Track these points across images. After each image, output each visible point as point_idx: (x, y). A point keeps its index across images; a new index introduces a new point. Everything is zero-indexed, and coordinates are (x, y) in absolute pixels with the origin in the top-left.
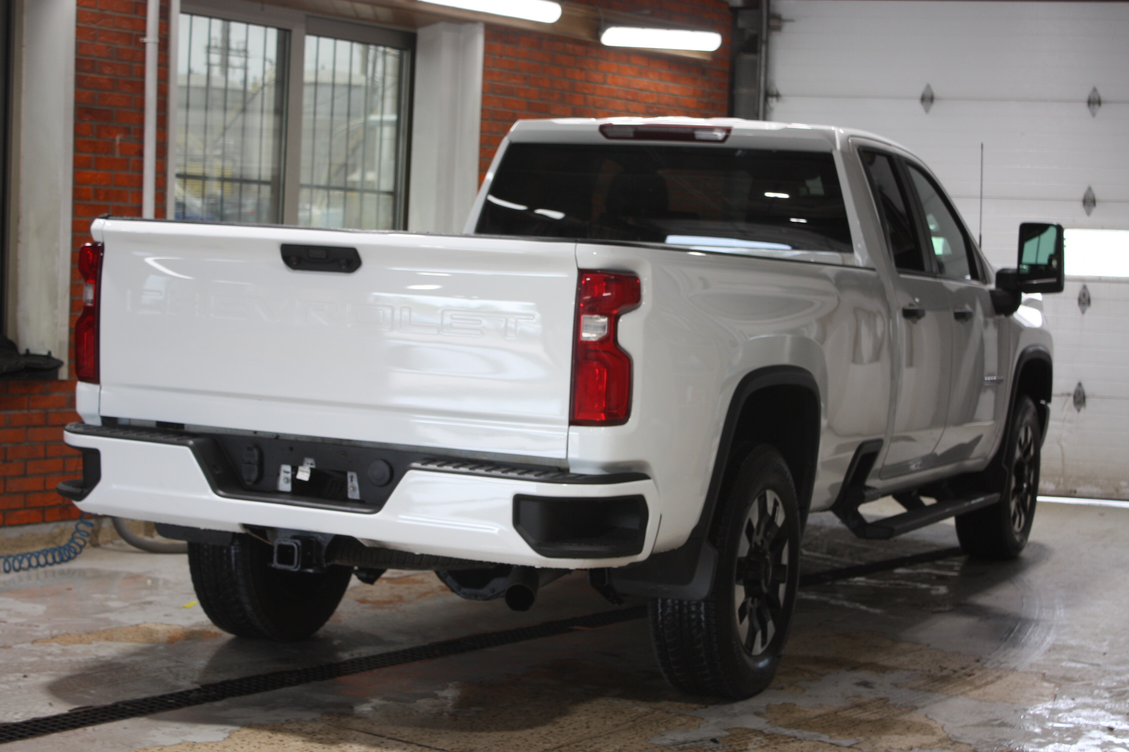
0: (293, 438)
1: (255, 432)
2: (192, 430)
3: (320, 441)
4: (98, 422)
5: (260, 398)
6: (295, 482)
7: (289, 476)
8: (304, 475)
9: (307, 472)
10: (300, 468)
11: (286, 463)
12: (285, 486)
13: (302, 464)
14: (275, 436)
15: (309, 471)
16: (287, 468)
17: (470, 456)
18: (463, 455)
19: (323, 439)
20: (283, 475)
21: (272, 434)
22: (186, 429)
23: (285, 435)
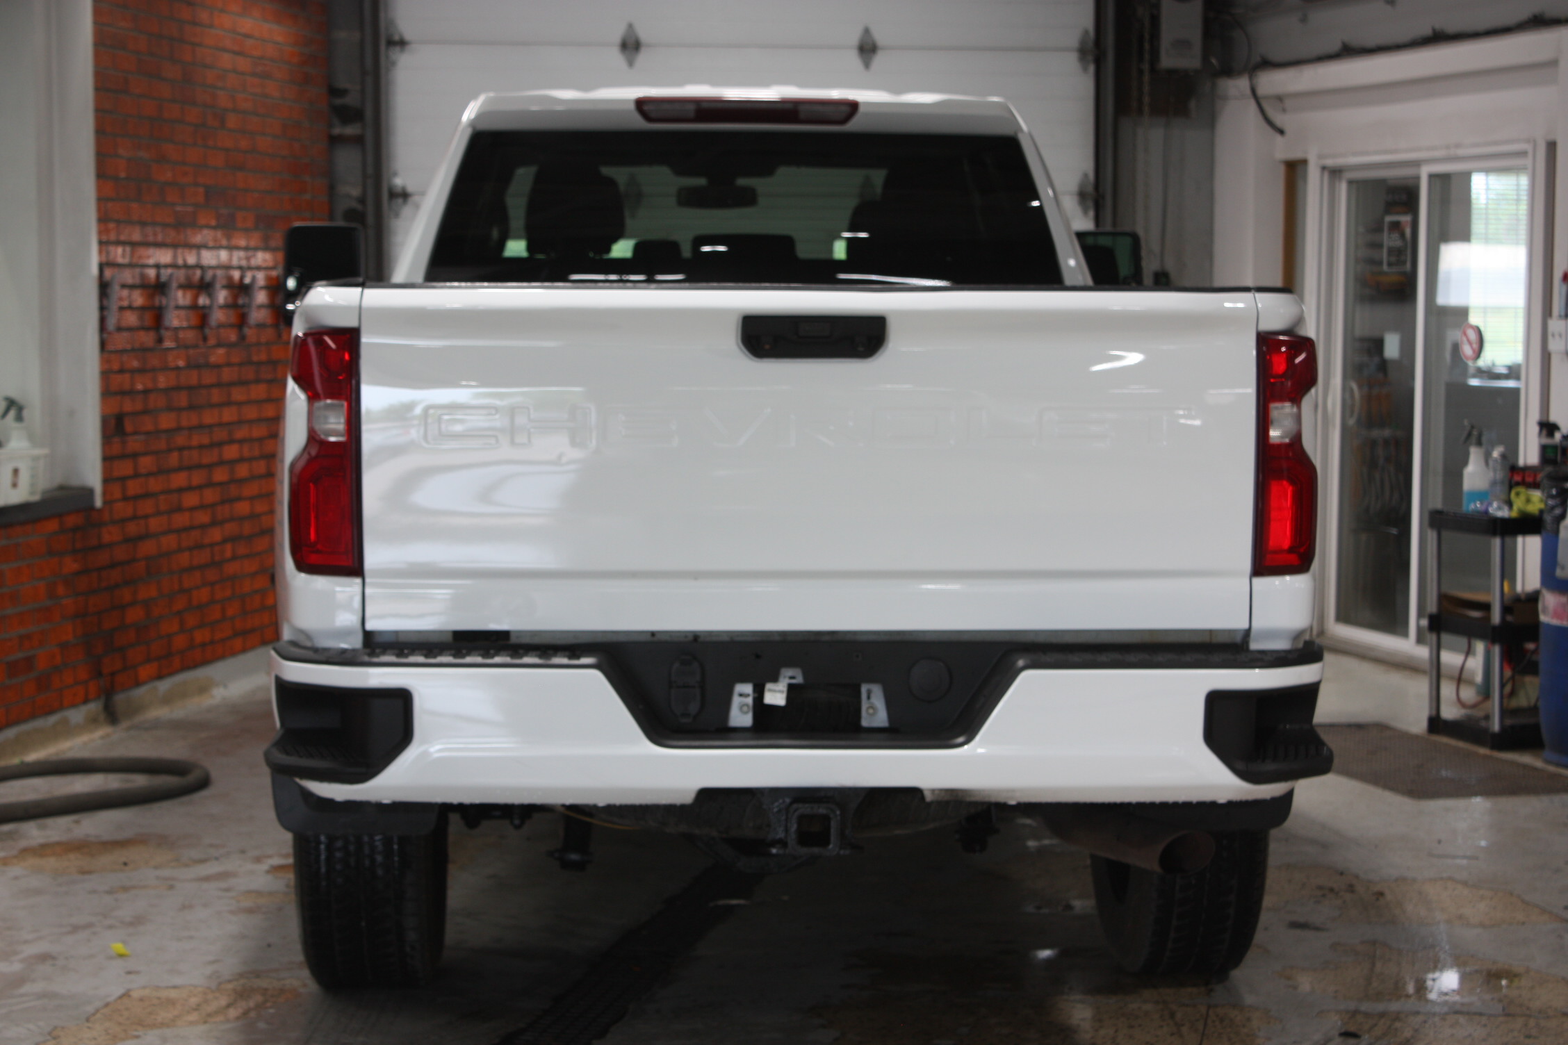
0: (726, 638)
1: (653, 634)
2: (526, 640)
3: (777, 638)
4: (356, 642)
5: (696, 575)
6: (760, 709)
7: (750, 700)
8: (776, 696)
9: (781, 692)
10: (769, 686)
11: (744, 680)
12: (740, 716)
13: (775, 679)
14: (691, 638)
15: (785, 689)
16: (748, 688)
17: (1054, 640)
18: (1041, 639)
19: (784, 634)
20: (736, 701)
21: (685, 633)
22: (513, 640)
23: (710, 633)
